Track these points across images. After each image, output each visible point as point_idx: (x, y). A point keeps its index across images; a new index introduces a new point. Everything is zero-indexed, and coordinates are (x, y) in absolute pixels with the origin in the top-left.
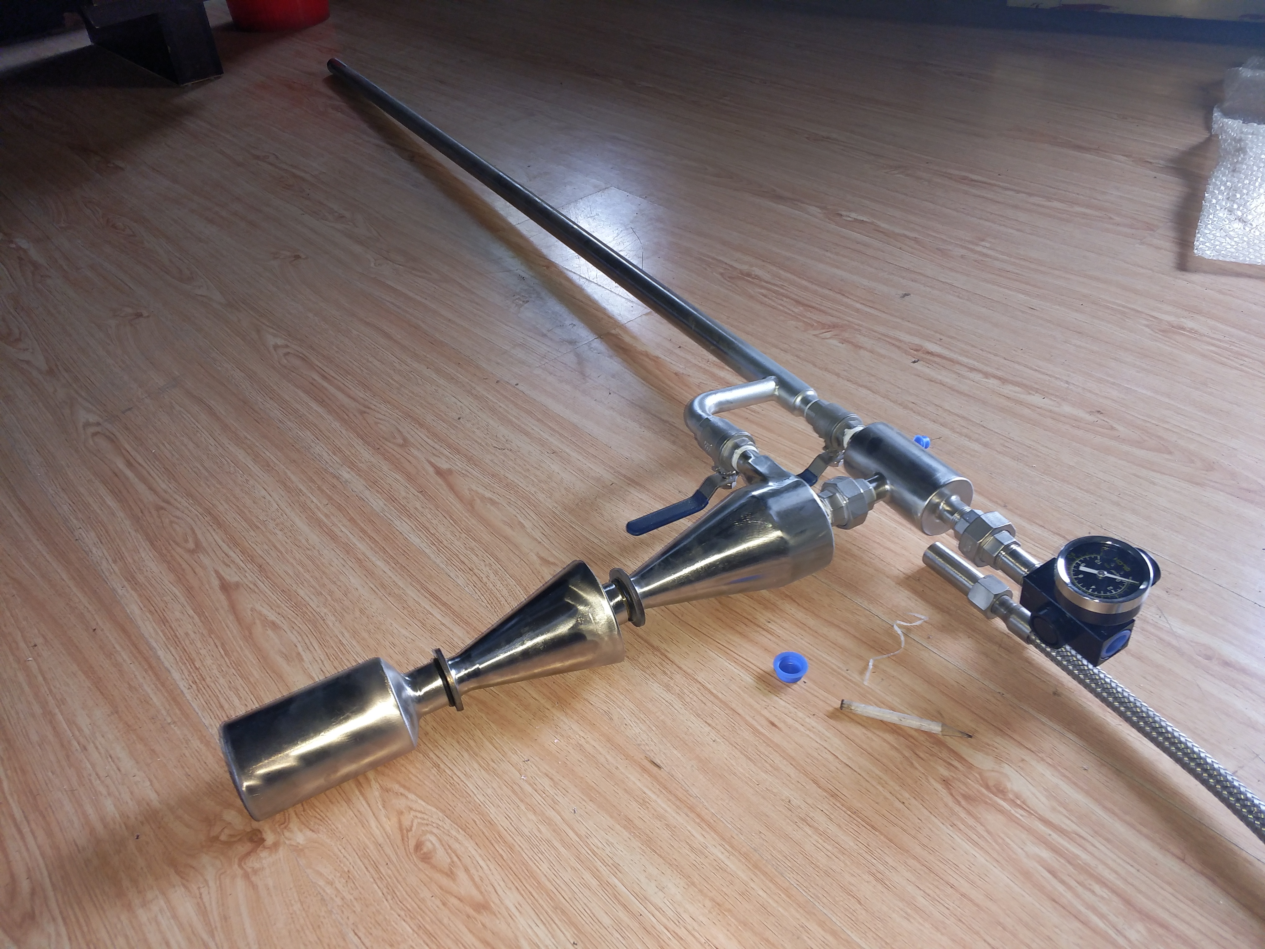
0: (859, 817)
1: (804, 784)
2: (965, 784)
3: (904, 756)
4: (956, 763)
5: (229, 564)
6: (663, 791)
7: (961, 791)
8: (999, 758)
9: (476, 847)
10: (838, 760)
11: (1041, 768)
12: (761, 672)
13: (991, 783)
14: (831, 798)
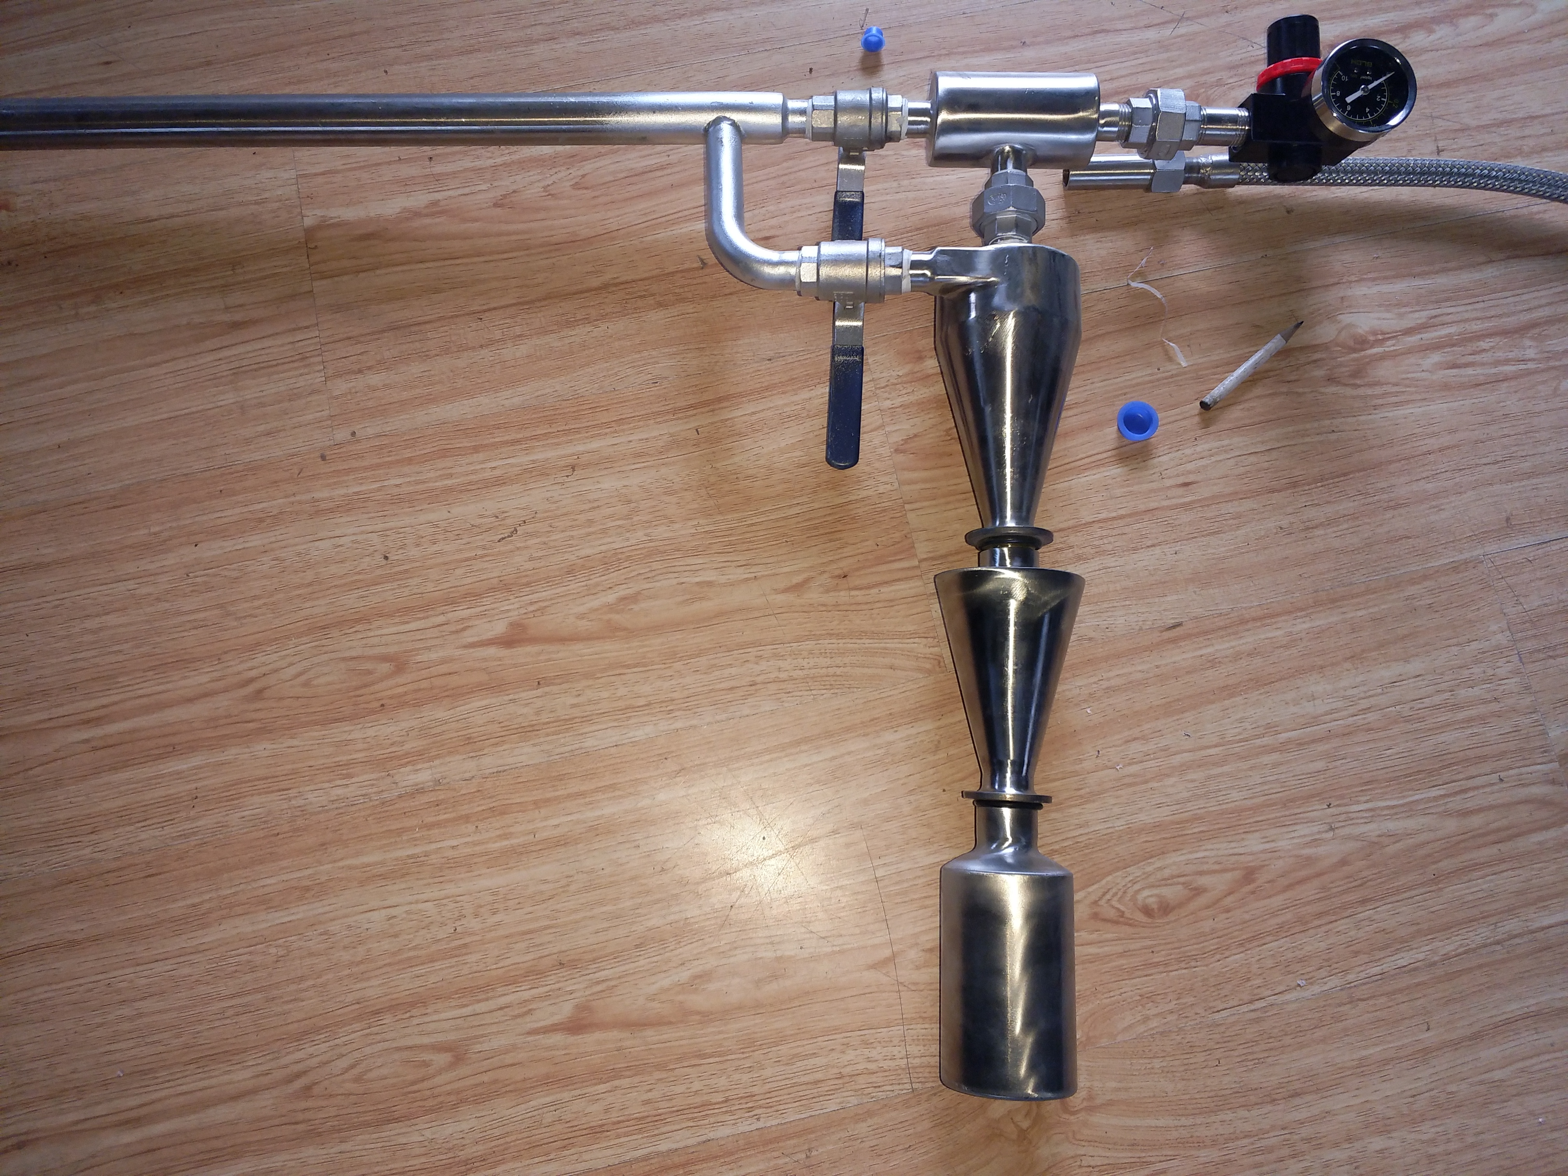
0: (1327, 480)
1: (1269, 502)
2: (1341, 365)
3: (1287, 394)
4: (1317, 356)
5: (525, 1009)
6: (1209, 637)
7: (1346, 374)
8: (1331, 317)
9: (1179, 853)
10: (1259, 455)
11: (1360, 291)
12: (1113, 452)
13: (1352, 343)
14: (1296, 490)
